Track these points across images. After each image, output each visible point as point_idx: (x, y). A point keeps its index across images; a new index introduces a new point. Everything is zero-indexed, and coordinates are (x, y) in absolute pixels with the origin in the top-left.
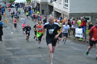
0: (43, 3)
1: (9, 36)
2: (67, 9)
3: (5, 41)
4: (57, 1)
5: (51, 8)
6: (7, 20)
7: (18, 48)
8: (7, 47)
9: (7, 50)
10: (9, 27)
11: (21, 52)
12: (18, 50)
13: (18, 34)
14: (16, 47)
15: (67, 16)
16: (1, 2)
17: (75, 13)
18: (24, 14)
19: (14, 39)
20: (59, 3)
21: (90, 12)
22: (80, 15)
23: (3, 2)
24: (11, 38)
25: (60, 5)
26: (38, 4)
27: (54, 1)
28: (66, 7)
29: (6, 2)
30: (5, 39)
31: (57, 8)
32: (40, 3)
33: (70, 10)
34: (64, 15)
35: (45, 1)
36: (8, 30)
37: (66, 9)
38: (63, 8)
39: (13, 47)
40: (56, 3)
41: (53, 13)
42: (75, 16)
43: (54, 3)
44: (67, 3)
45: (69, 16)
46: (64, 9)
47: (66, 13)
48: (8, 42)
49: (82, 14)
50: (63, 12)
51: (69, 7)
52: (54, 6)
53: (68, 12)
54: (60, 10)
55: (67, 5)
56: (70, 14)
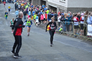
2: (65, 3)
15: (64, 11)
17: (73, 8)
21: (88, 7)
28: (63, 1)
37: (63, 3)
38: (59, 2)
42: (73, 11)
46: (61, 3)
47: (62, 7)
49: (81, 9)
50: (59, 7)
53: (65, 6)
54: (56, 4)
56: (68, 8)
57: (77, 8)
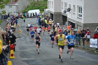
0: (56, 13)
1: (23, 47)
3: (19, 52)
4: (70, 11)
5: (65, 18)
6: (21, 30)
7: (33, 59)
8: (22, 58)
9: (23, 61)
10: (23, 38)
11: (36, 62)
12: (33, 61)
13: (32, 44)
14: (31, 57)
15: (81, 26)
16: (15, 12)
17: (89, 24)
18: (37, 24)
19: (28, 50)
20: (73, 13)
22: (94, 25)
23: (17, 12)
24: (26, 48)
25: (74, 15)
26: (52, 15)
27: (67, 11)
28: (80, 17)
29: (19, 12)
30: (19, 49)
31: (71, 18)
32: (53, 13)
33: (84, 20)
34: (77, 25)
35: (58, 12)
36: (22, 40)
38: (77, 18)
39: (28, 57)
40: (70, 13)
41: (67, 23)
43: (67, 13)
44: (81, 13)
45: (83, 26)
46: (78, 19)
47: (79, 23)
48: (23, 53)
49: (96, 25)
50: (77, 23)
51: (82, 18)
52: (68, 17)
53: (82, 22)
54: (74, 20)
55: (81, 15)
56: (84, 24)
57: (93, 24)
